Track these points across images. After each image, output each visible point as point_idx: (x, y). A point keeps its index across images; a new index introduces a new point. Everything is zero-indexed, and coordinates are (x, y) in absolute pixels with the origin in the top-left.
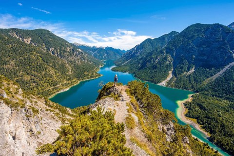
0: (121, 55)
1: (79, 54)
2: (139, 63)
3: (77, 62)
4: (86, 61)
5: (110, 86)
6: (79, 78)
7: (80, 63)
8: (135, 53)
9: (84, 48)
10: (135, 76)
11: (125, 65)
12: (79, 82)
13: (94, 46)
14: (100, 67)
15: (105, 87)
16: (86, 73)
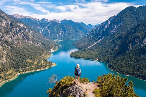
0: (86, 32)
1: (20, 31)
2: (115, 46)
3: (16, 43)
4: (30, 42)
5: (68, 82)
6: (18, 68)
7: (20, 45)
8: (108, 29)
9: (28, 22)
10: (110, 66)
11: (92, 49)
12: (17, 75)
13: (43, 19)
14: (52, 51)
15: (59, 85)
16: (29, 61)
